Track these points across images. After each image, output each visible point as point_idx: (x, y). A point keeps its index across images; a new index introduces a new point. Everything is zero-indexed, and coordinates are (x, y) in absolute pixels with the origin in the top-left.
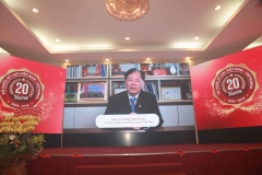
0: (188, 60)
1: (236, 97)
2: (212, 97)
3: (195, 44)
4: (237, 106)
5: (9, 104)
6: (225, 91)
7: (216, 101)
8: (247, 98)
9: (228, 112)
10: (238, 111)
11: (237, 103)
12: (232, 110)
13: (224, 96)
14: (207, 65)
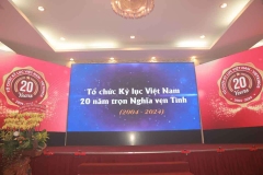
0: (194, 59)
1: (243, 96)
2: (218, 97)
3: (201, 43)
4: (244, 105)
5: (14, 102)
6: (231, 90)
7: (223, 100)
8: (254, 97)
9: (234, 111)
10: (245, 111)
11: (244, 102)
12: (239, 109)
13: (231, 95)
14: (212, 64)
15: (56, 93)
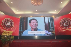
0: (53, 16)
3: (55, 12)
4: (67, 29)
7: (61, 28)
9: (64, 31)
10: (67, 31)
11: (67, 28)
12: (65, 30)
13: (63, 26)
15: (16, 25)
